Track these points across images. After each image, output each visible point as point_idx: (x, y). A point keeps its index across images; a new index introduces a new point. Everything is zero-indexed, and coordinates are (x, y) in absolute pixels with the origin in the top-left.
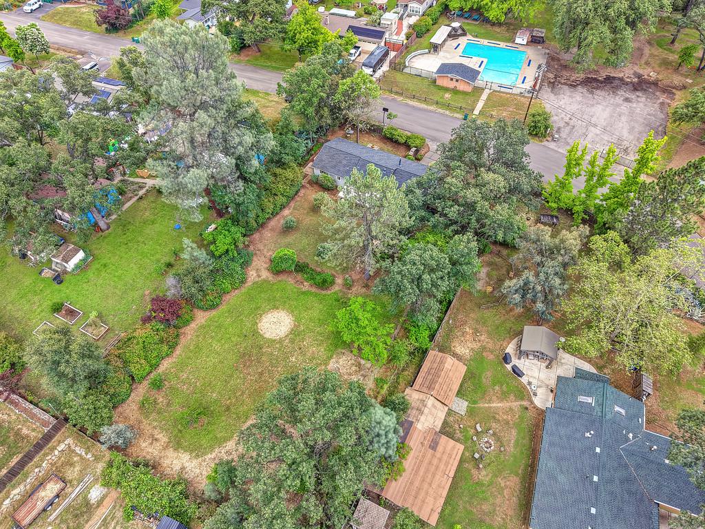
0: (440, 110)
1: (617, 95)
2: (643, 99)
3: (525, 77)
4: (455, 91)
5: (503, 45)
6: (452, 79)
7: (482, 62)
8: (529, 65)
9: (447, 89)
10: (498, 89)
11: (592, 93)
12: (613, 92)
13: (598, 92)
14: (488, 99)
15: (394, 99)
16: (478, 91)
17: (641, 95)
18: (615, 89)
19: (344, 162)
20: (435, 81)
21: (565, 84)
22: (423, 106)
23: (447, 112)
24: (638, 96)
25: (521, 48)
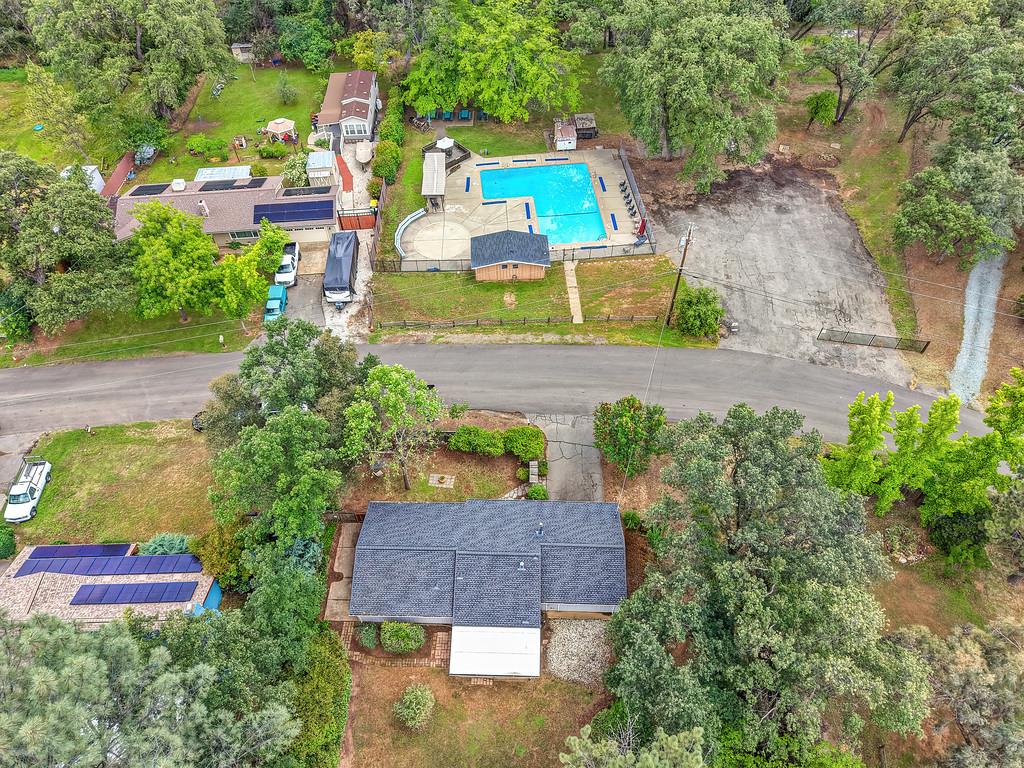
0: (514, 337)
1: (761, 204)
2: (800, 201)
3: (613, 216)
4: (518, 285)
5: (540, 159)
6: (505, 266)
7: (527, 205)
8: (604, 190)
9: (501, 286)
10: (585, 254)
11: (726, 213)
12: (754, 201)
13: (732, 207)
14: (581, 283)
15: (419, 342)
16: (555, 270)
17: (792, 193)
18: (751, 193)
19: (422, 575)
20: (471, 275)
21: (677, 208)
22: (480, 338)
23: (530, 338)
24: (791, 197)
25: (574, 158)
